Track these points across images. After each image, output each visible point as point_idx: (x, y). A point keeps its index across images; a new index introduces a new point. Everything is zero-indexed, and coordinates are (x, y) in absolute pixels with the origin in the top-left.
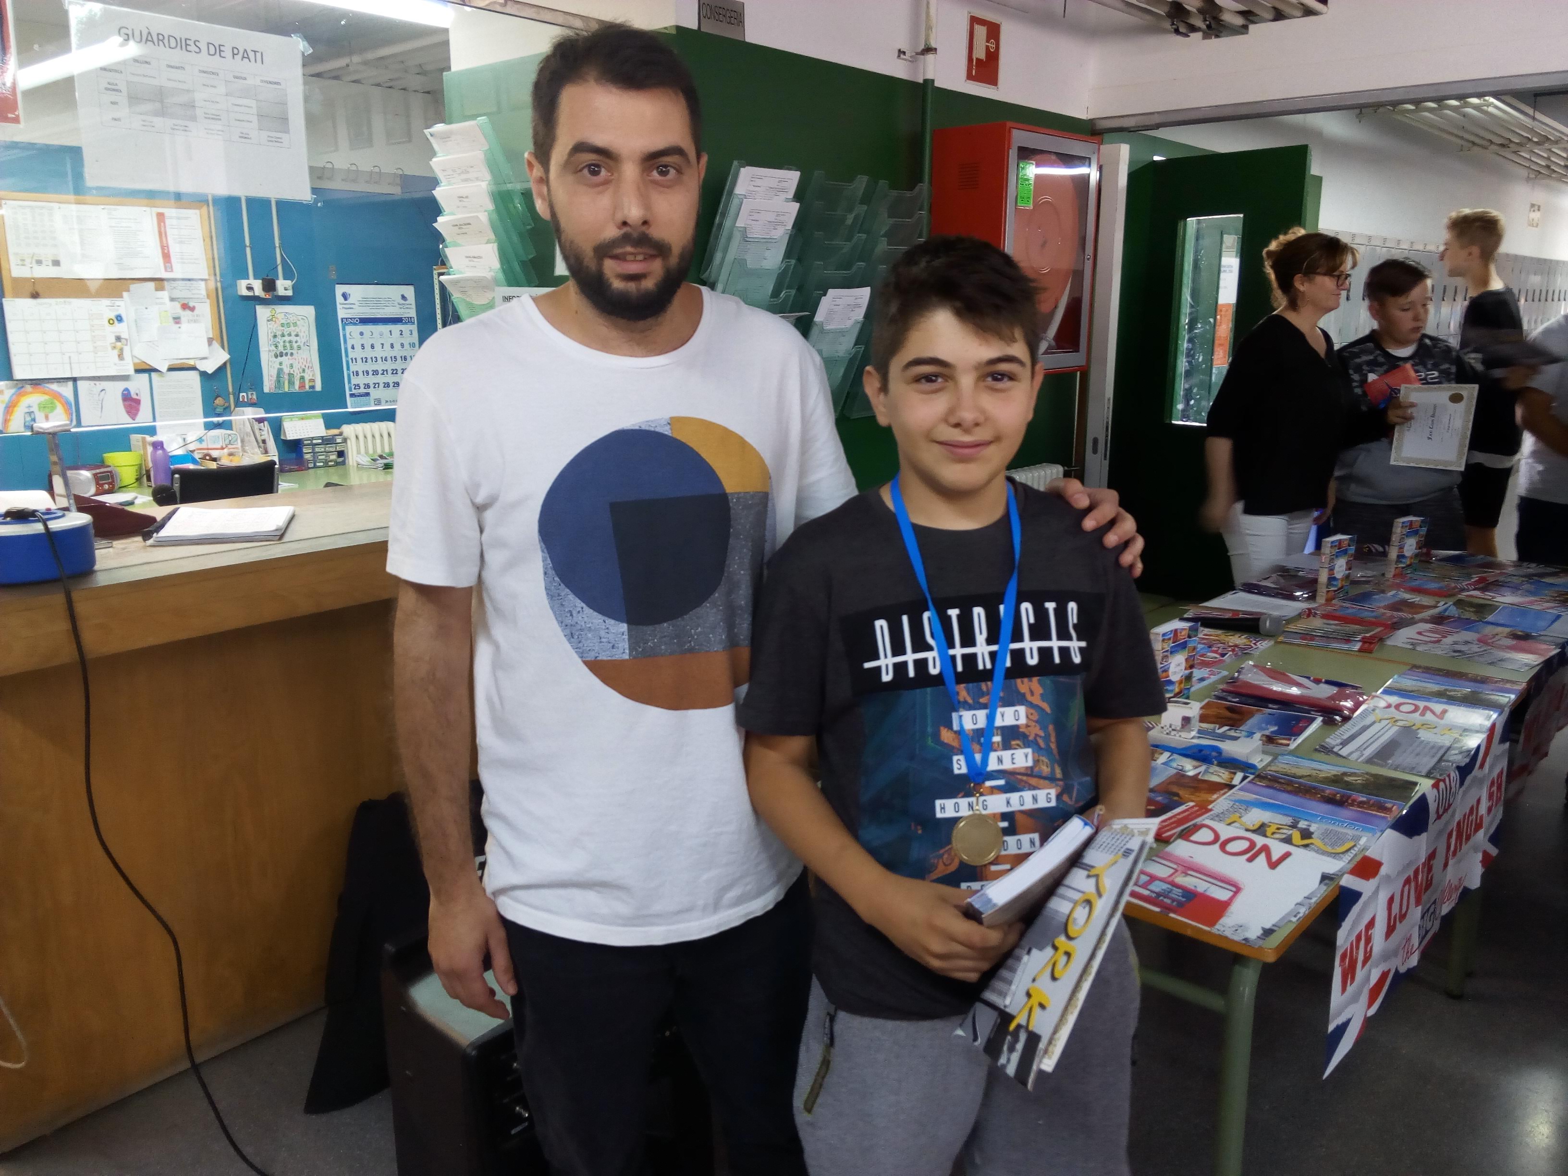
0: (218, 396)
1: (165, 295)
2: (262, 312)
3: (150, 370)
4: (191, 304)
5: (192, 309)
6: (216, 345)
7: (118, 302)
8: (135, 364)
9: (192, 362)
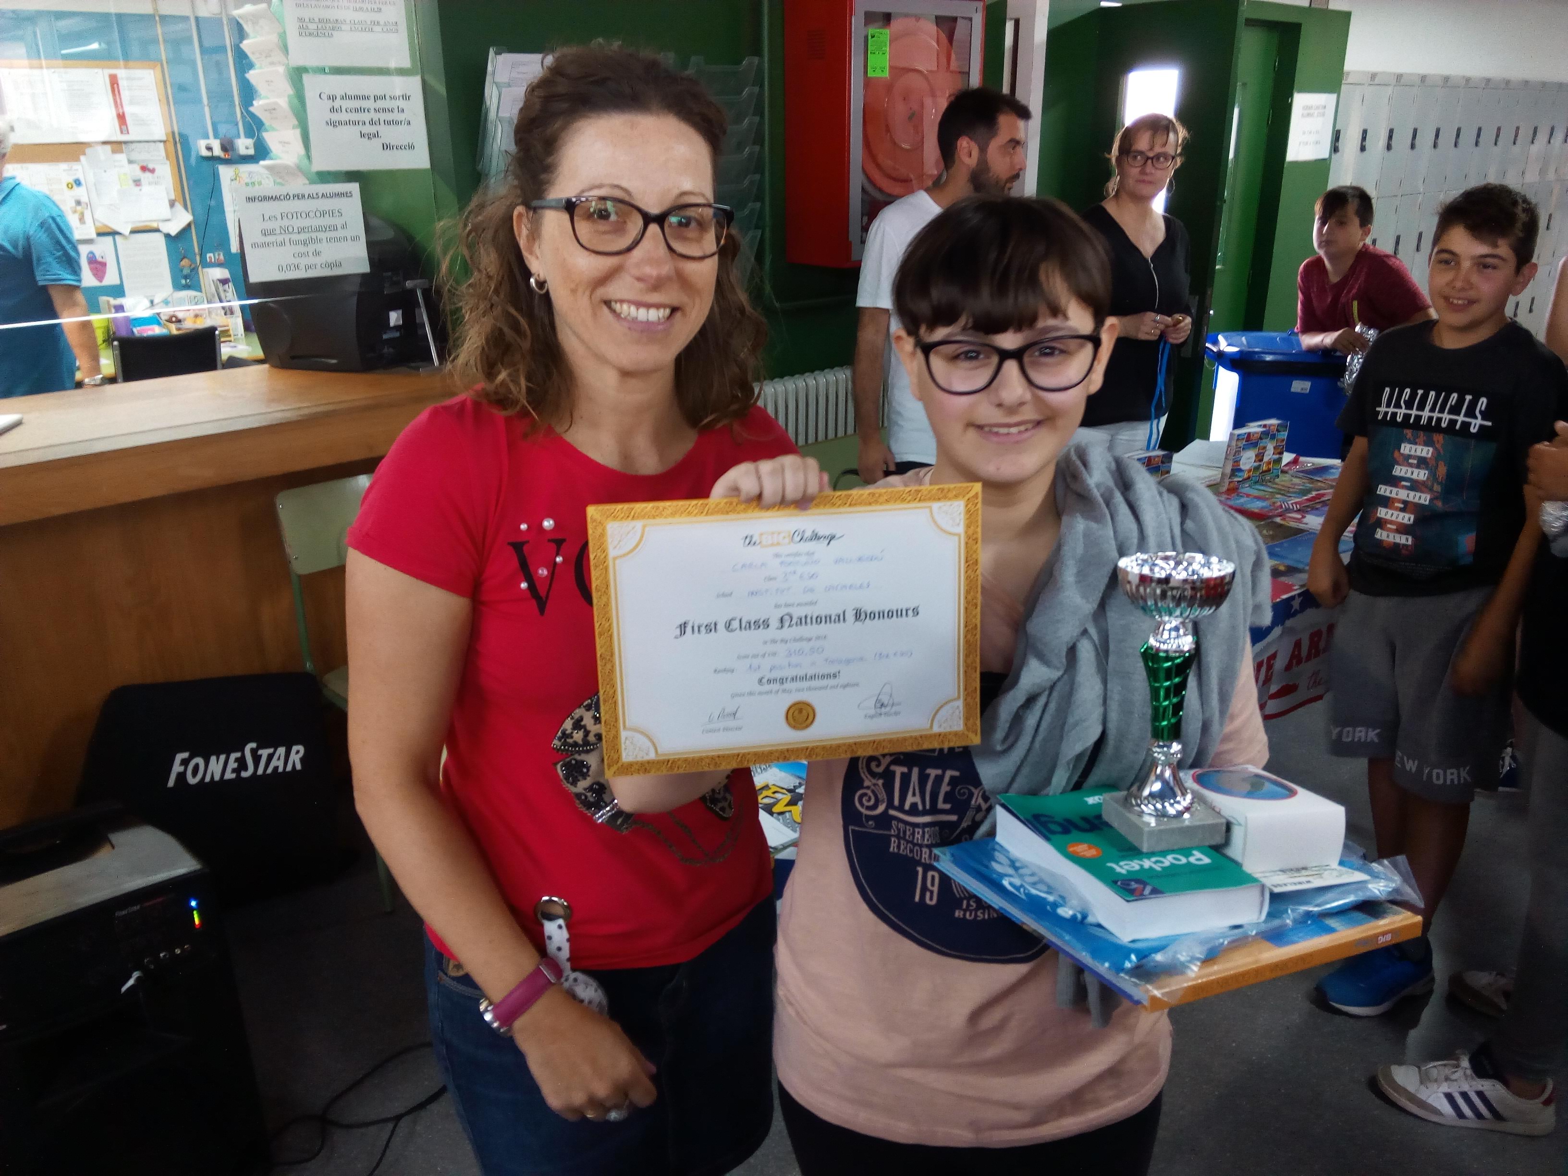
0: (184, 258)
1: (122, 158)
2: (225, 172)
3: (114, 233)
4: (151, 166)
5: (152, 171)
6: (179, 207)
7: (76, 166)
8: (96, 228)
9: (155, 225)
